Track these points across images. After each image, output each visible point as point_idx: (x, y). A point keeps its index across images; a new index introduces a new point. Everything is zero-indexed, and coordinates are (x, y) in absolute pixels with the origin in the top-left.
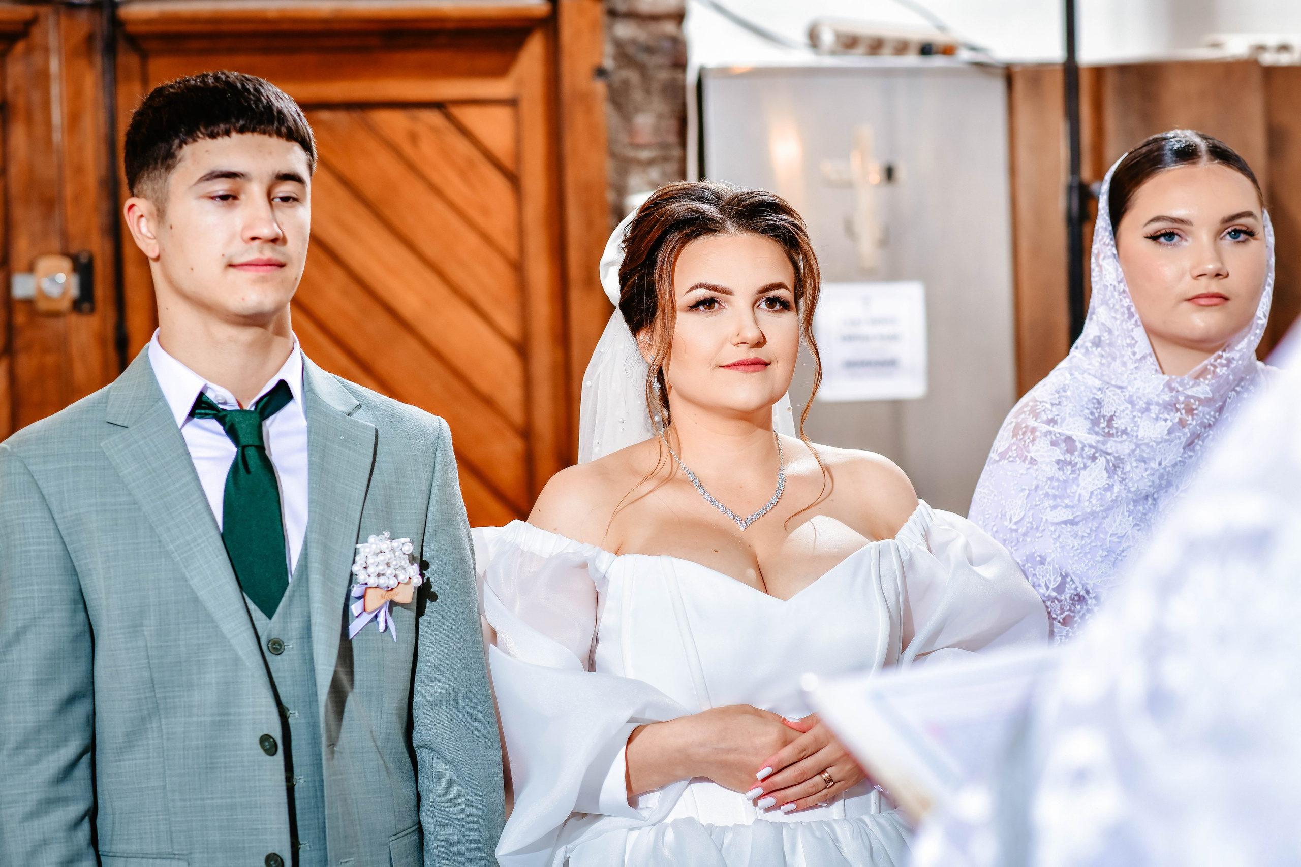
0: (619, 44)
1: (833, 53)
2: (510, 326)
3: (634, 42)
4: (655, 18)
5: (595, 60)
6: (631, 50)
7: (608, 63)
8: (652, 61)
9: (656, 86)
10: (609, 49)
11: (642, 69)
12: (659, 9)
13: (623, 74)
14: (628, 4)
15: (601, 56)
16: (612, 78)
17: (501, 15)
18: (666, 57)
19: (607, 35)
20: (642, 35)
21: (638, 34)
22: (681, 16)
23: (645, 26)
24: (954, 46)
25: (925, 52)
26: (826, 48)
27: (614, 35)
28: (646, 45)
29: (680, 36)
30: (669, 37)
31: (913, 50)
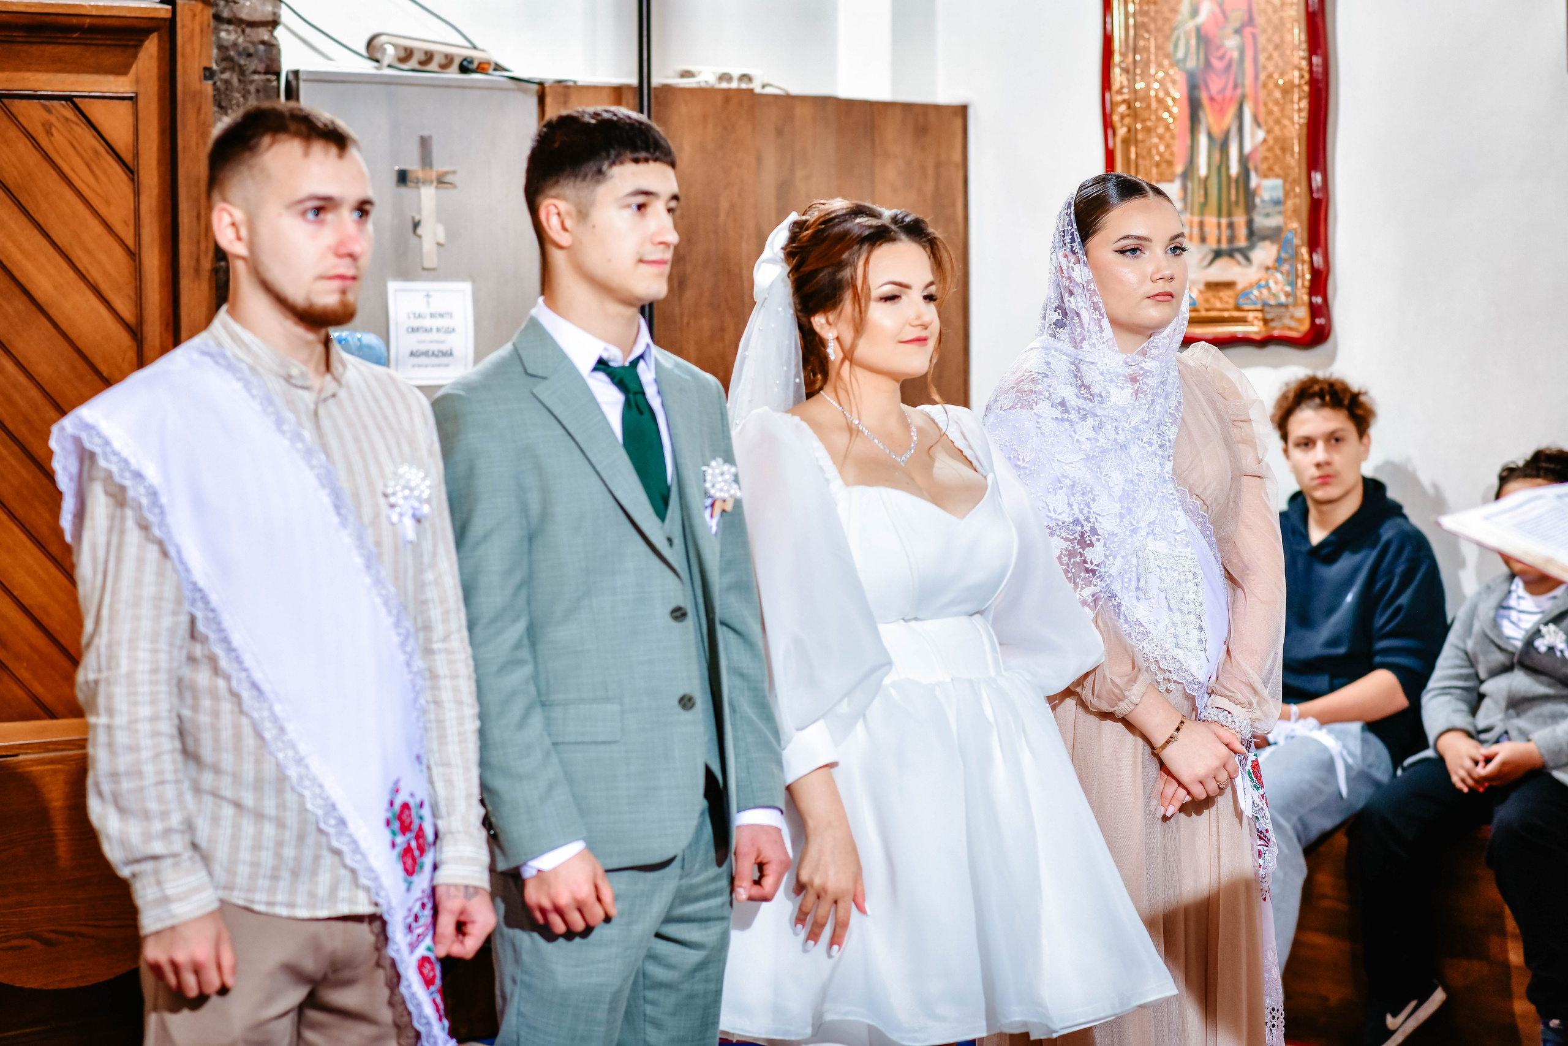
0: (221, 48)
1: (390, 66)
2: (126, 310)
3: (235, 44)
4: (253, 24)
5: (205, 64)
6: (232, 53)
7: (215, 67)
8: (253, 65)
9: (252, 88)
10: (215, 51)
11: (242, 72)
12: (256, 17)
13: (226, 76)
14: (232, 10)
15: (209, 57)
16: (216, 78)
17: (133, 15)
18: (261, 61)
19: (214, 38)
20: (241, 40)
21: (237, 39)
22: (274, 23)
23: (243, 31)
24: (489, 63)
25: (464, 69)
26: (386, 61)
27: (219, 38)
28: (245, 49)
29: (274, 42)
30: (263, 42)
31: (455, 66)
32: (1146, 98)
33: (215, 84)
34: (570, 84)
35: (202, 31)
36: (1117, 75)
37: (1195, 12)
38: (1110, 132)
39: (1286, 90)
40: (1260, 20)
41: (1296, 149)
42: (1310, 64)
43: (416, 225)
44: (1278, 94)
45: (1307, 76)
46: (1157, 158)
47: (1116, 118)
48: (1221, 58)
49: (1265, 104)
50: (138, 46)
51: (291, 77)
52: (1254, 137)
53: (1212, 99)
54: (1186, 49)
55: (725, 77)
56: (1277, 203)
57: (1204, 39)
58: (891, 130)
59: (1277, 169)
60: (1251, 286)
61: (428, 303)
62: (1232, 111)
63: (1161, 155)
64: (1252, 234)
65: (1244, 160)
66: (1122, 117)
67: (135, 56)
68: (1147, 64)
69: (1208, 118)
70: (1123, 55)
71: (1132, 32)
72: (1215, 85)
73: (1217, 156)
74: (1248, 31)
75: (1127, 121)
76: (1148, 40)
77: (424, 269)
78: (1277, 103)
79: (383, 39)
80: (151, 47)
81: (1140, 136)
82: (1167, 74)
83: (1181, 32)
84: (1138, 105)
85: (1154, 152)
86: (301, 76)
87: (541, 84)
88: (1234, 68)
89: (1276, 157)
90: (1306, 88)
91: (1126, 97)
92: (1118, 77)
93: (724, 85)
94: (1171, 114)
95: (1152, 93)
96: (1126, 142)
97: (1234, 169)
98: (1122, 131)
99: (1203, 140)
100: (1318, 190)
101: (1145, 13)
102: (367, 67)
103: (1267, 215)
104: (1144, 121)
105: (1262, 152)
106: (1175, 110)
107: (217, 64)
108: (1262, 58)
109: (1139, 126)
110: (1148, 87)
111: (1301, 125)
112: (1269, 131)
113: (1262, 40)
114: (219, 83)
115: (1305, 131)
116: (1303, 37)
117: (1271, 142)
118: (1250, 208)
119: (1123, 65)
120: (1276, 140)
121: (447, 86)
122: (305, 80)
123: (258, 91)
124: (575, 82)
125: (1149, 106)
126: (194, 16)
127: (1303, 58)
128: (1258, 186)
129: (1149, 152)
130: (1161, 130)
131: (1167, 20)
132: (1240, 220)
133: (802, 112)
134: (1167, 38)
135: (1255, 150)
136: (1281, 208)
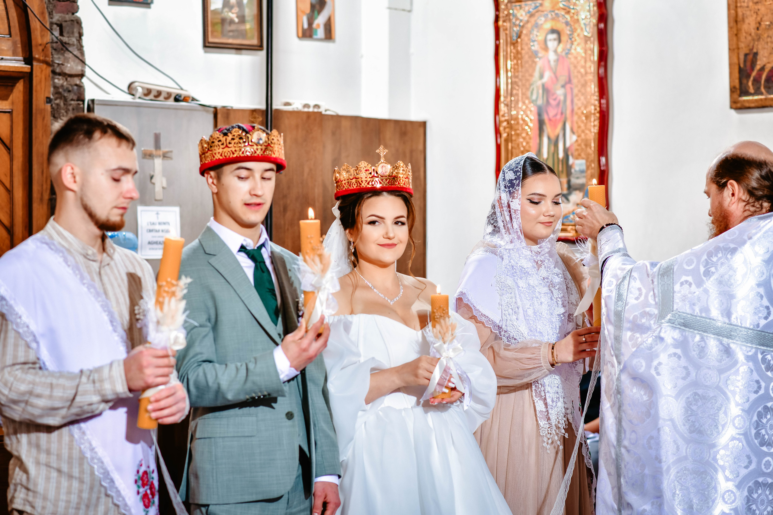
0: (55, 87)
1: (139, 98)
3: (62, 86)
4: (71, 76)
5: (47, 95)
6: (61, 90)
7: (52, 97)
8: (71, 96)
9: (71, 108)
10: (52, 89)
11: (65, 99)
12: (73, 72)
13: (57, 101)
14: (61, 68)
15: (49, 92)
16: (52, 103)
17: (11, 70)
18: (75, 94)
19: (51, 83)
20: (65, 83)
21: (63, 83)
22: (82, 75)
23: (66, 79)
24: (189, 97)
25: (177, 100)
26: (138, 95)
27: (54, 83)
28: (67, 88)
29: (82, 85)
30: (76, 85)
31: (172, 98)
32: (516, 119)
33: (52, 105)
34: (229, 108)
35: (46, 79)
36: (502, 107)
37: (541, 76)
38: (498, 136)
39: (587, 117)
40: (575, 81)
41: (593, 145)
42: (600, 103)
43: (152, 177)
44: (584, 118)
45: (598, 109)
46: (522, 149)
47: (501, 129)
48: (555, 99)
49: (577, 123)
50: (13, 86)
51: (90, 103)
52: (571, 139)
53: (550, 120)
54: (537, 94)
55: (306, 106)
56: (582, 172)
57: (546, 90)
58: (389, 133)
59: (583, 155)
60: (569, 213)
61: (158, 218)
62: (560, 126)
63: (524, 147)
64: (571, 188)
65: (566, 151)
66: (505, 128)
67: (12, 91)
68: (517, 102)
69: (548, 129)
70: (505, 97)
71: (510, 87)
72: (552, 112)
73: (552, 148)
74: (568, 86)
75: (507, 130)
76: (518, 90)
77: (156, 200)
78: (583, 122)
79: (136, 84)
80: (20, 86)
81: (514, 138)
82: (527, 107)
83: (534, 86)
84: (513, 122)
85: (520, 146)
86: (96, 102)
87: (215, 108)
88: (561, 105)
89: (582, 149)
90: (598, 115)
91: (506, 118)
92: (503, 108)
93: (306, 110)
94: (529, 127)
95: (520, 117)
96: (507, 141)
97: (561, 155)
98: (504, 135)
99: (545, 140)
100: (604, 166)
101: (517, 77)
102: (128, 98)
103: (578, 178)
104: (515, 130)
105: (575, 147)
106: (531, 125)
107: (53, 95)
108: (575, 100)
109: (513, 133)
110: (518, 113)
111: (595, 134)
112: (579, 136)
113: (575, 91)
114: (54, 105)
115: (597, 136)
116: (597, 90)
117: (580, 142)
118: (569, 174)
119: (506, 102)
120: (582, 140)
121: (168, 108)
122: (97, 104)
123: (73, 109)
124: (232, 107)
125: (518, 123)
126: (42, 71)
127: (596, 100)
128: (573, 163)
129: (518, 145)
130: (524, 135)
131: (527, 80)
132: (564, 180)
133: (345, 124)
134: (528, 89)
135: (571, 145)
136: (584, 174)
